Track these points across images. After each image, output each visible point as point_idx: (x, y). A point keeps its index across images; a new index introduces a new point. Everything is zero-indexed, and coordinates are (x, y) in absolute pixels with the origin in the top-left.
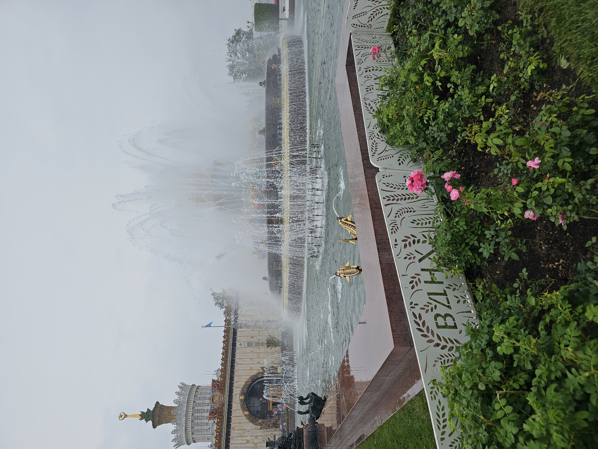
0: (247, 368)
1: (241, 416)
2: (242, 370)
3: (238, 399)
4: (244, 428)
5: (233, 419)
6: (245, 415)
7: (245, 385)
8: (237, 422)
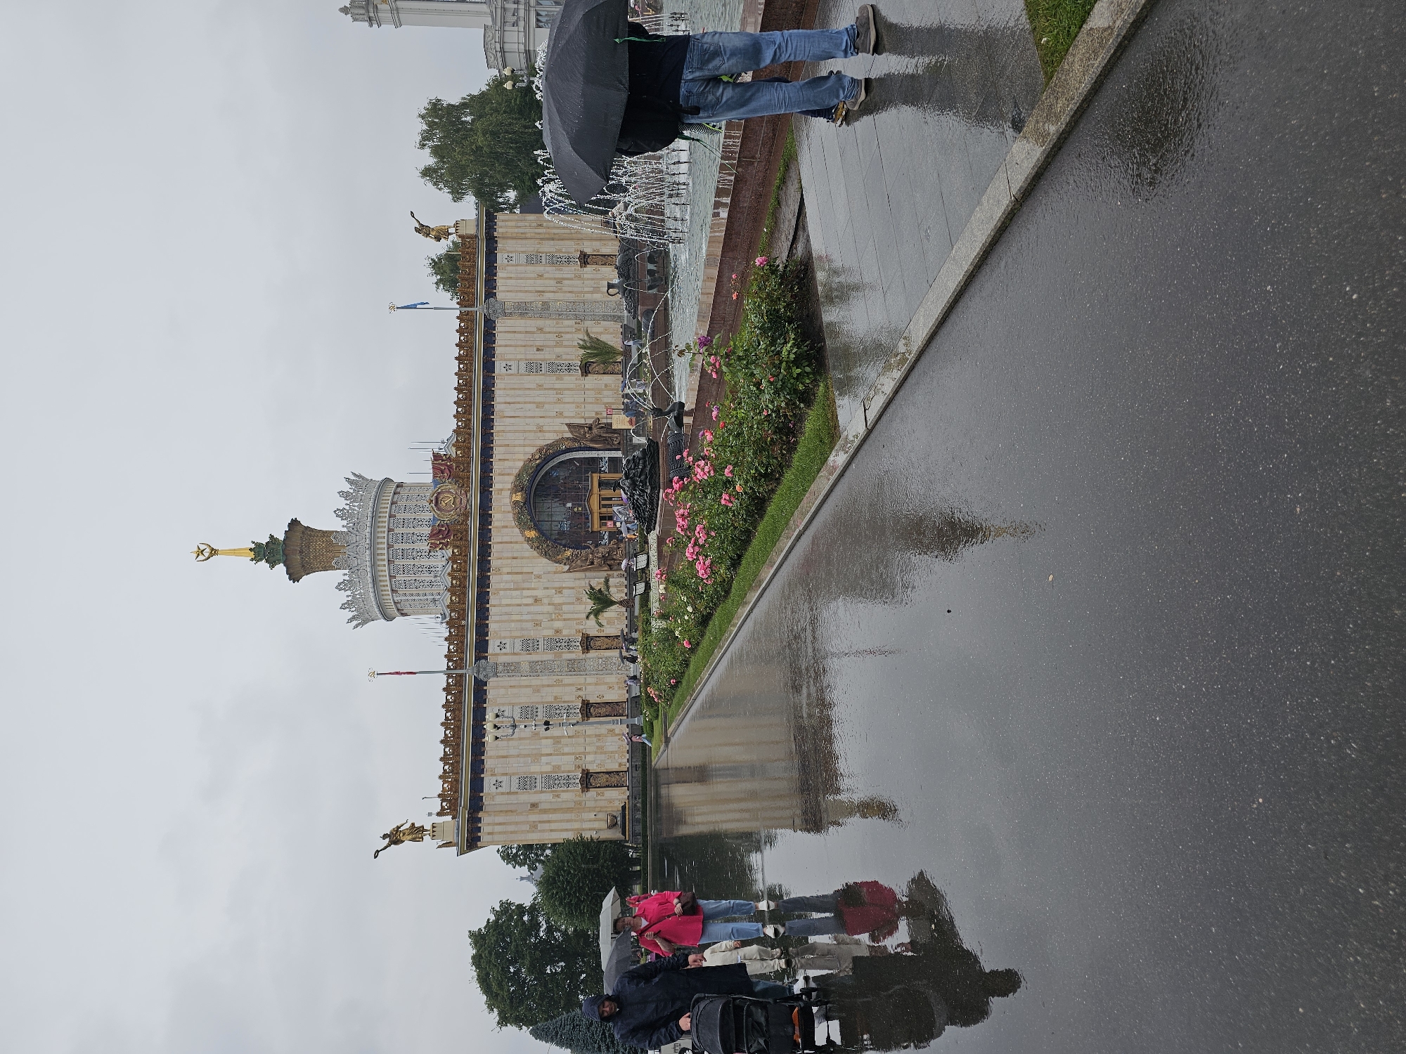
0: (527, 428)
1: (516, 543)
2: (515, 431)
3: (508, 501)
4: (525, 570)
5: (495, 549)
6: (529, 540)
7: (524, 468)
8: (505, 555)
